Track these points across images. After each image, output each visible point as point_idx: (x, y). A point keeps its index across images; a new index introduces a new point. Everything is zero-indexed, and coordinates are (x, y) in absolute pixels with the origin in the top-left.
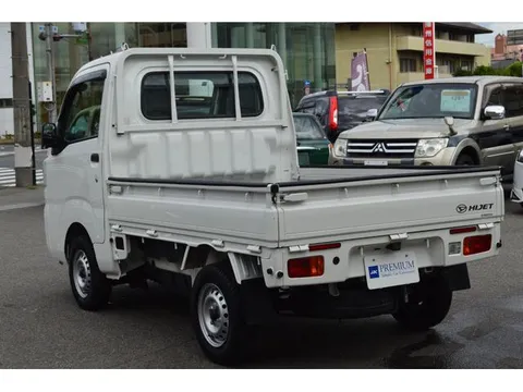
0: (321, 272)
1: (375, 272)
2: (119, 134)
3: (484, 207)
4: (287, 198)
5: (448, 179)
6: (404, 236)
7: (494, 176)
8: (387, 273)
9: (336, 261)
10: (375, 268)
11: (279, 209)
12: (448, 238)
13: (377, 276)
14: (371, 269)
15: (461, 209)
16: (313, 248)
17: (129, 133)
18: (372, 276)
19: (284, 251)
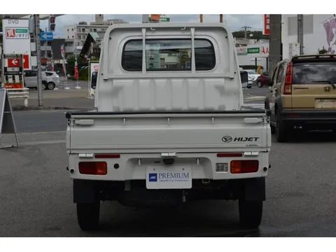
0: (105, 172)
1: (154, 177)
2: (106, 80)
3: (249, 139)
4: (77, 122)
5: (214, 117)
6: (174, 154)
7: (261, 117)
8: (164, 179)
9: (116, 166)
10: (155, 175)
11: (72, 129)
12: (214, 160)
13: (156, 180)
14: (151, 175)
15: (226, 139)
16: (97, 156)
17: (112, 79)
18: (151, 180)
19: (75, 156)
